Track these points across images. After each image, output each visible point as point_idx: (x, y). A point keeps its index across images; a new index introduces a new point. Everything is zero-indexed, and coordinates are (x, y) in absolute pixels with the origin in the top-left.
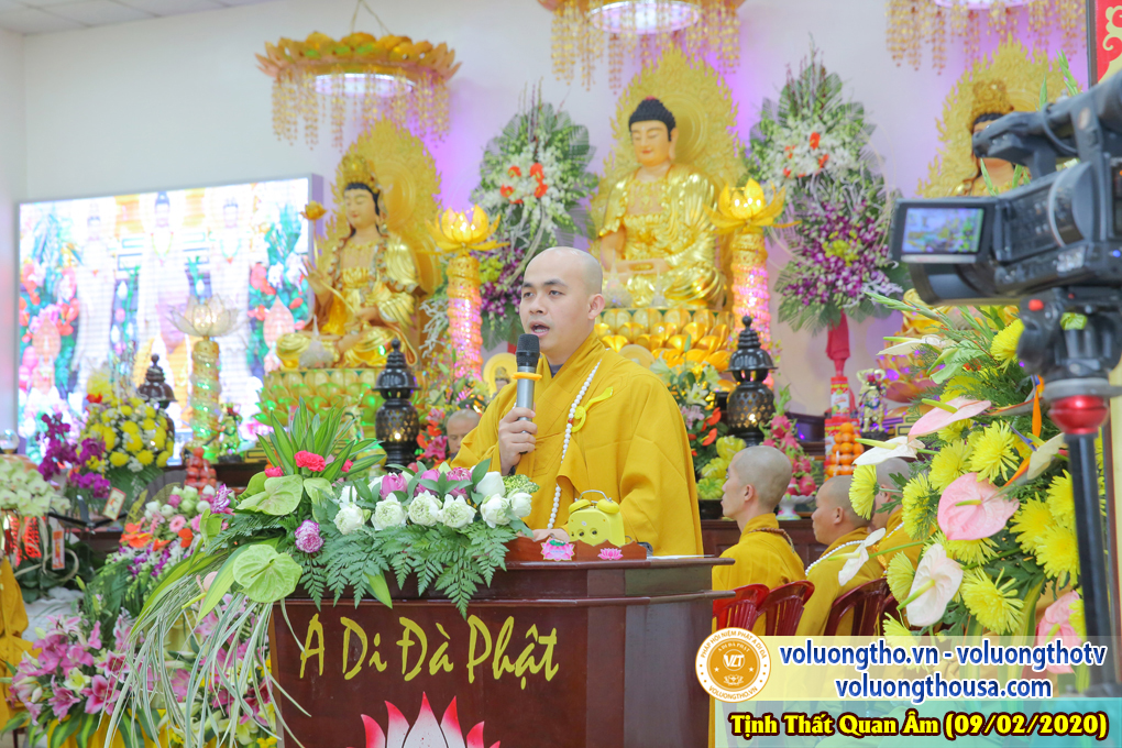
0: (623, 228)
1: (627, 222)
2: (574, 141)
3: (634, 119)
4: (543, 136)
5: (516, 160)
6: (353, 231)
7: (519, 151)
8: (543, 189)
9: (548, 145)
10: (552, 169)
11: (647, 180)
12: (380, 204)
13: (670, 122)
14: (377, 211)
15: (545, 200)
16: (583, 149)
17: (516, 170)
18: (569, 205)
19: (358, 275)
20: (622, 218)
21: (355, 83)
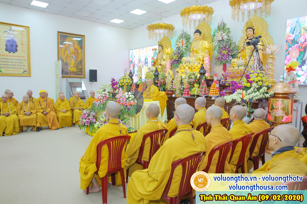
0: (193, 50)
1: (193, 49)
2: (188, 37)
3: (195, 33)
4: (184, 37)
5: (180, 40)
6: (160, 52)
7: (180, 39)
8: (183, 44)
9: (184, 38)
10: (184, 42)
11: (197, 42)
12: (163, 48)
13: (200, 33)
14: (162, 49)
15: (183, 46)
16: (190, 38)
17: (180, 42)
18: (186, 47)
19: (159, 58)
20: (193, 48)
21: (161, 31)
